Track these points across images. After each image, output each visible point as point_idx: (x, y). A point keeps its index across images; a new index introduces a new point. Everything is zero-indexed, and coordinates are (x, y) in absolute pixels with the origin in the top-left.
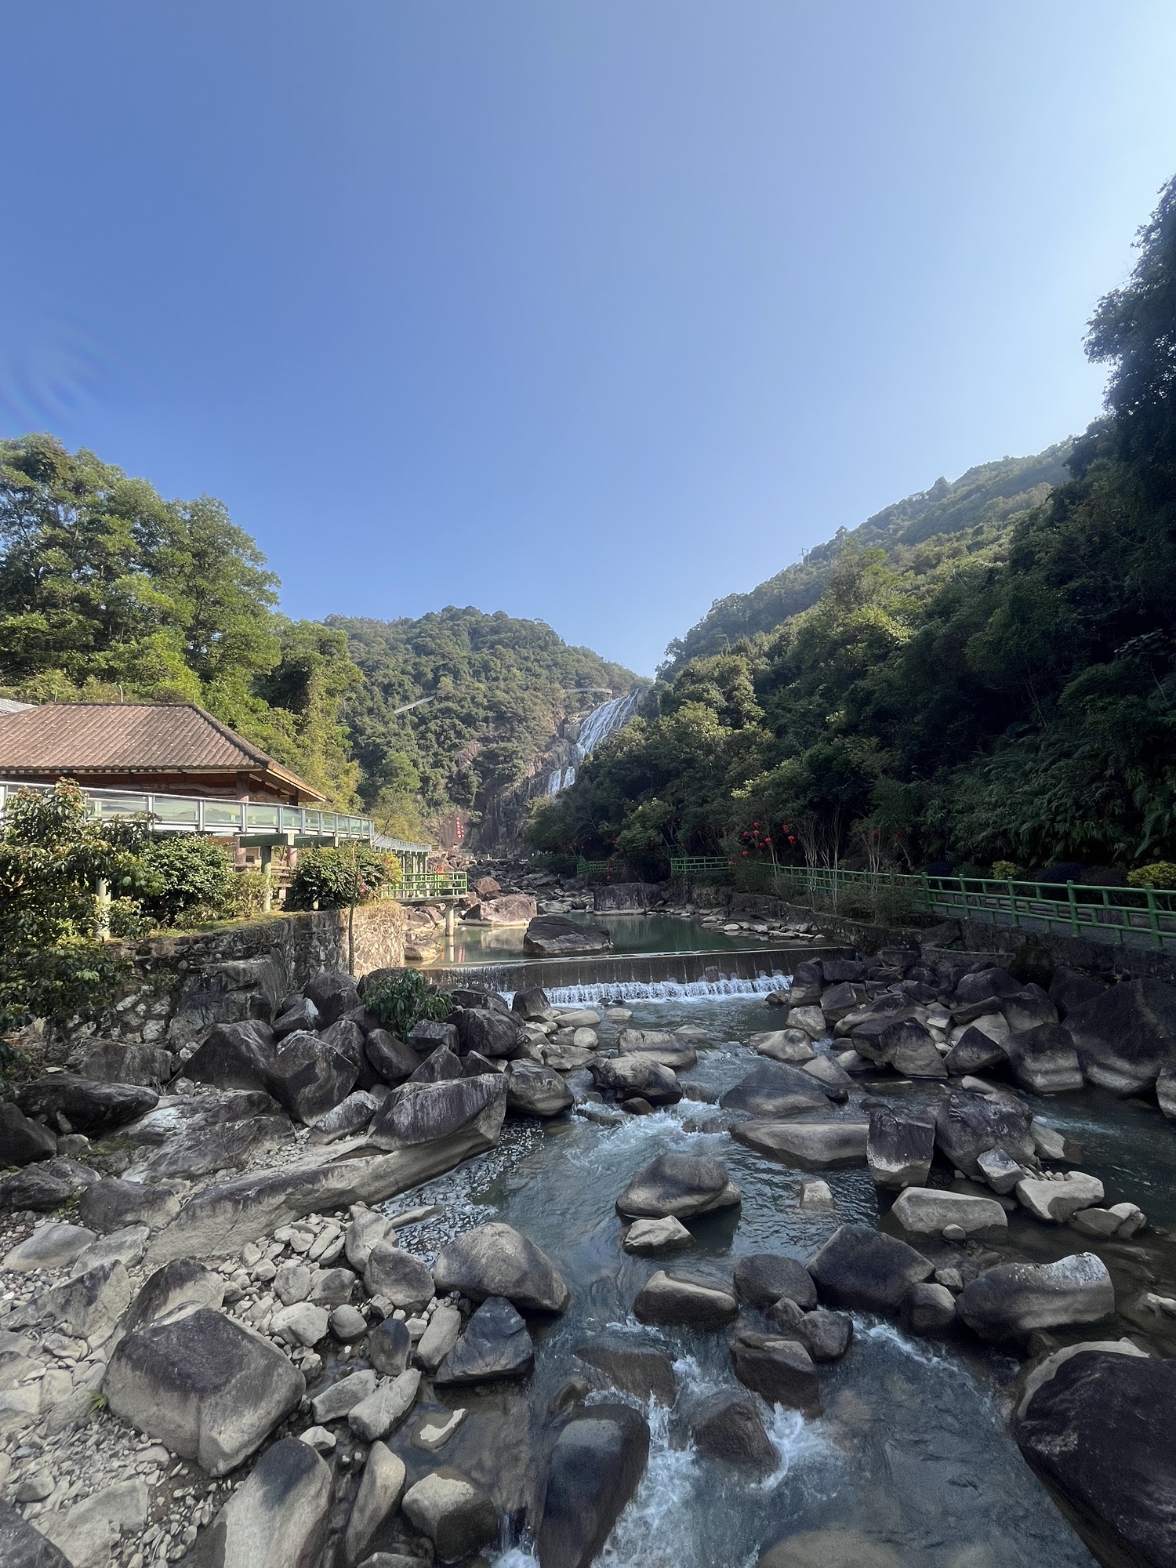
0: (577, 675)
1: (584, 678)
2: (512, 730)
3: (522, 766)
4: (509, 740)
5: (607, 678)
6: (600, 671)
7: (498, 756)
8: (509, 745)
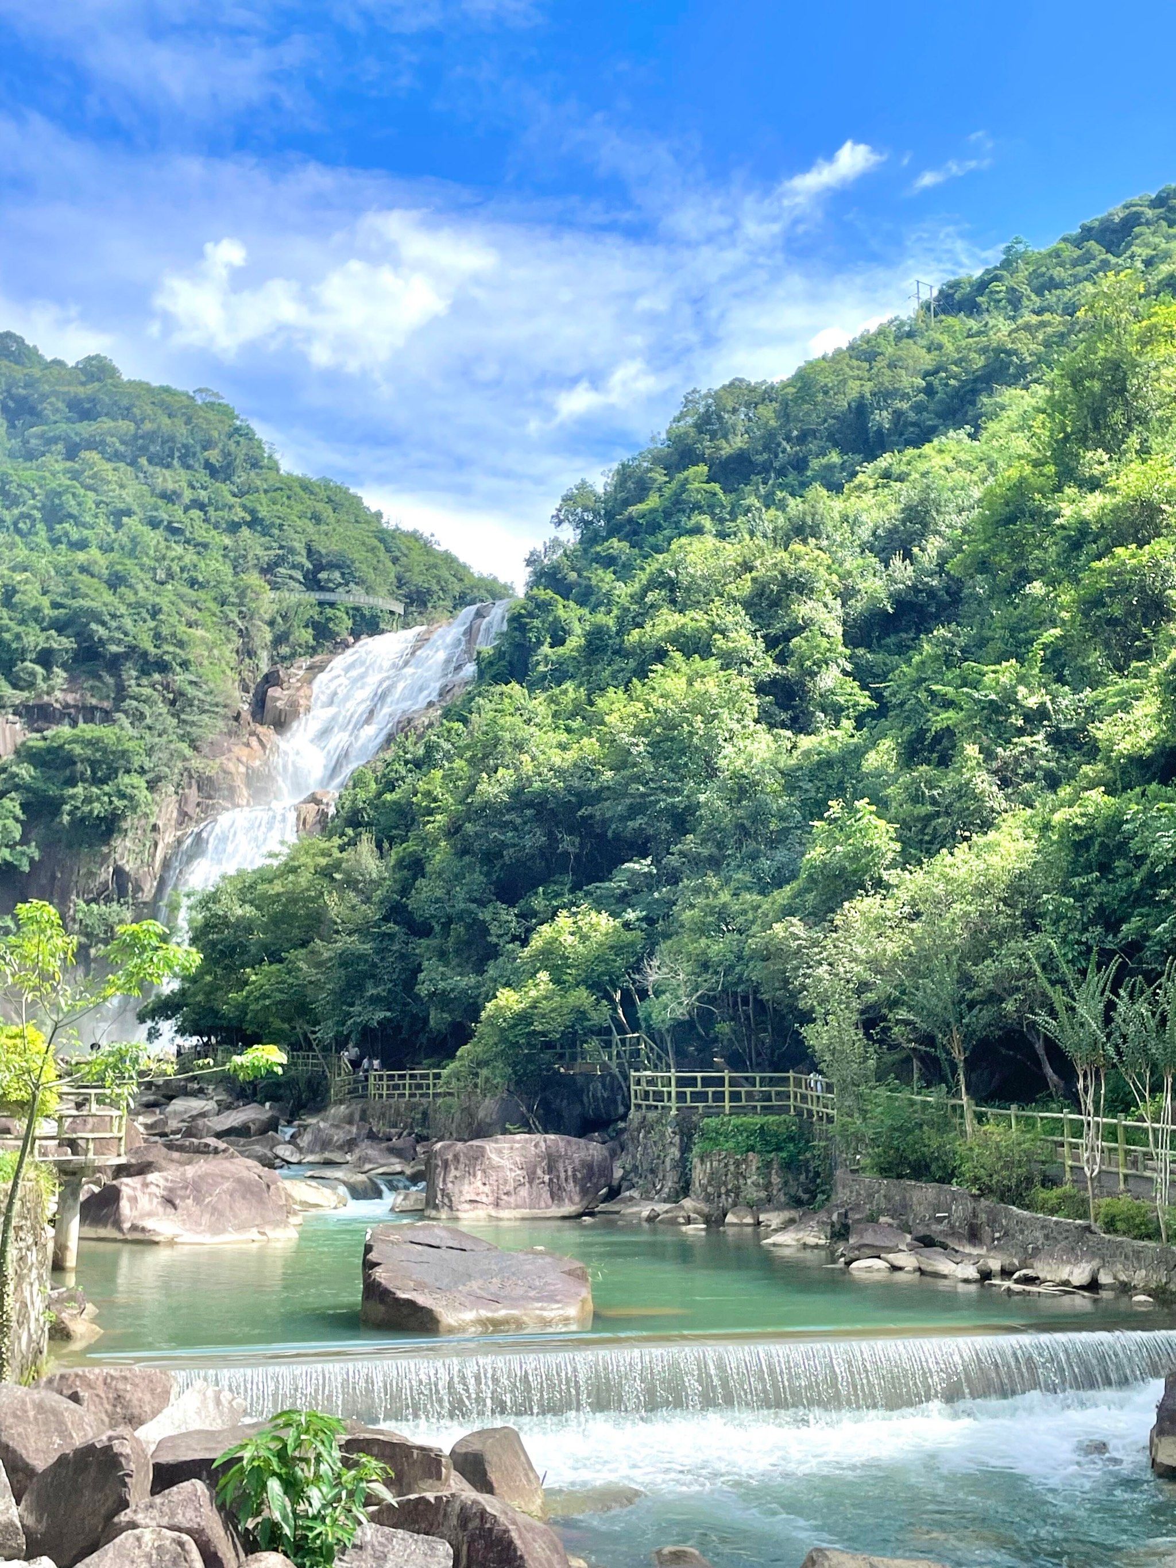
0: (310, 552)
1: (332, 566)
2: (121, 693)
3: (143, 795)
4: (107, 717)
5: (393, 570)
6: (373, 550)
7: (70, 761)
8: (104, 732)
